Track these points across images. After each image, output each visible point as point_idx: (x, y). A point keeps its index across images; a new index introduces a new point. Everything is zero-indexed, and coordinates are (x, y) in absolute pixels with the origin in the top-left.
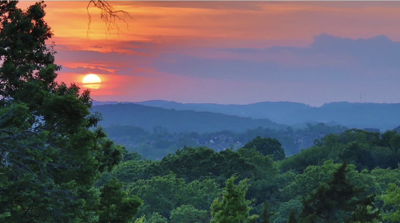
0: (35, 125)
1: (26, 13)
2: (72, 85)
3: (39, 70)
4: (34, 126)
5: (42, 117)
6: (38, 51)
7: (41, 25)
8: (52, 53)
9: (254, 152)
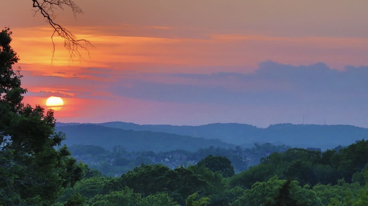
2: (37, 106)
3: (6, 93)
4: (2, 146)
5: (9, 137)
6: (5, 75)
7: (8, 51)
8: (19, 77)
9: (204, 169)
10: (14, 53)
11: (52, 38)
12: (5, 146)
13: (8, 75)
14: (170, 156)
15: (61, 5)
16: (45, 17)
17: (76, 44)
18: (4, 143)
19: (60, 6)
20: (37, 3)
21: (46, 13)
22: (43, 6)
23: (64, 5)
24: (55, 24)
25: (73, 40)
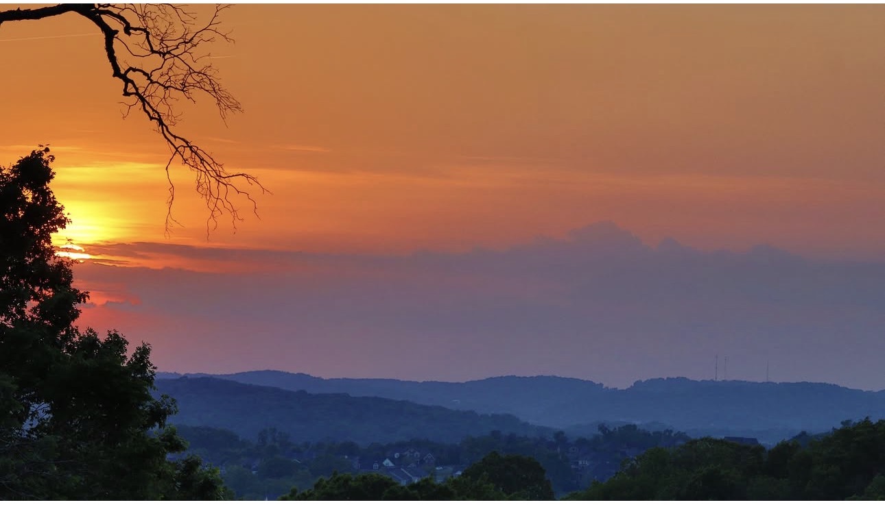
0: (31, 423)
1: (8, 175)
2: (109, 335)
3: (38, 300)
4: (27, 426)
5: (45, 405)
6: (36, 259)
7: (44, 201)
8: (67, 263)
9: (484, 486)
10: (57, 205)
11: (167, 169)
12: (34, 426)
13: (42, 258)
14: (397, 455)
15: (190, 91)
16: (151, 118)
17: (224, 184)
18: (32, 420)
19: (187, 94)
20: (134, 86)
21: (153, 110)
22: (147, 93)
23: (195, 93)
24: (175, 137)
25: (218, 176)
